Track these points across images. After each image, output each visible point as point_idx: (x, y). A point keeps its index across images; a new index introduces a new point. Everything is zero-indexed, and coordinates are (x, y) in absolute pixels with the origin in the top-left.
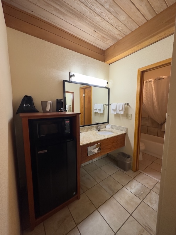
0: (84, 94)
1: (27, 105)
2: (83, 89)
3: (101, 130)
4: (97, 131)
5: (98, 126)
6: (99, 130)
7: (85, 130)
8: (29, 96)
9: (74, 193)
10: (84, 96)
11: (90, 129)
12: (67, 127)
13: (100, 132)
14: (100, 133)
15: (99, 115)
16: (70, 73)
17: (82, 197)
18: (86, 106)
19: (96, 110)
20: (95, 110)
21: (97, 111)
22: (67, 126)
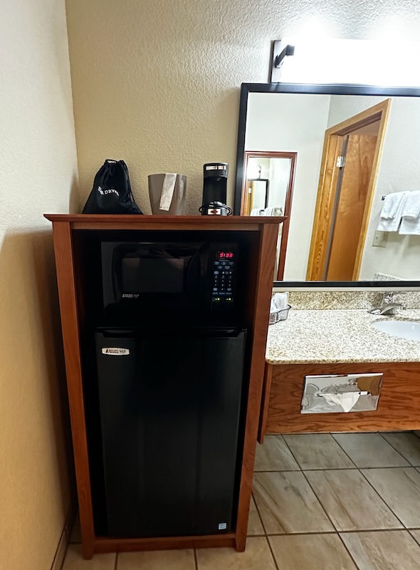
0: (344, 154)
1: (110, 191)
2: (340, 134)
3: (399, 312)
4: (377, 315)
5: (387, 294)
6: (389, 314)
7: (317, 303)
8: (118, 160)
9: (222, 526)
10: (339, 165)
11: (341, 302)
12: (220, 275)
13: (392, 321)
14: (388, 326)
15: (403, 247)
16: (273, 44)
17: (255, 550)
18: (342, 207)
19: (390, 220)
20: (385, 223)
21: (393, 228)
22: (220, 271)
